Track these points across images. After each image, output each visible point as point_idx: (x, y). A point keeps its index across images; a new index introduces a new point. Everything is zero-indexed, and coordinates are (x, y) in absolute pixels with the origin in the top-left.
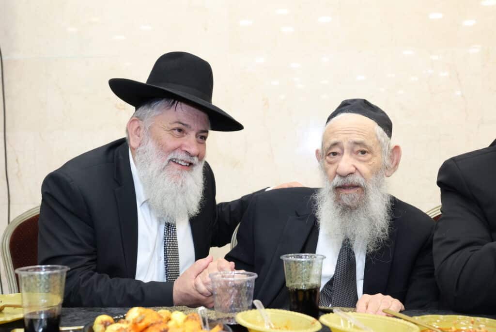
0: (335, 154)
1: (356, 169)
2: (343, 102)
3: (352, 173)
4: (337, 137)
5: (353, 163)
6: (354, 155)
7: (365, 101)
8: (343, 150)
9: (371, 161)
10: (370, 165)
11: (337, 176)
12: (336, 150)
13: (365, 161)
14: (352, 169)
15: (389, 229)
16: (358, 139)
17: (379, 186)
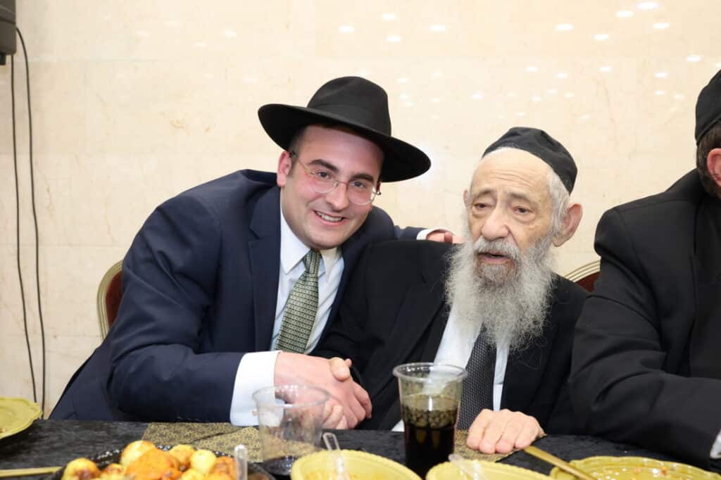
0: (484, 205)
3: (502, 238)
4: (490, 183)
5: (505, 223)
7: (543, 134)
9: (532, 224)
10: (530, 229)
11: (481, 237)
13: (524, 223)
14: (504, 232)
15: (545, 322)
17: (539, 259)
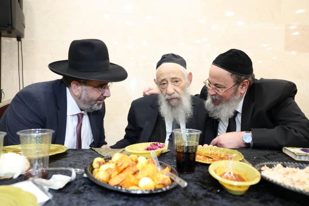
0: (164, 84)
1: (175, 90)
2: (162, 57)
3: (173, 93)
4: (164, 77)
6: (173, 83)
7: (173, 54)
8: (167, 82)
10: (180, 87)
11: (167, 95)
12: (164, 82)
13: (178, 86)
14: (173, 91)
16: (173, 76)
